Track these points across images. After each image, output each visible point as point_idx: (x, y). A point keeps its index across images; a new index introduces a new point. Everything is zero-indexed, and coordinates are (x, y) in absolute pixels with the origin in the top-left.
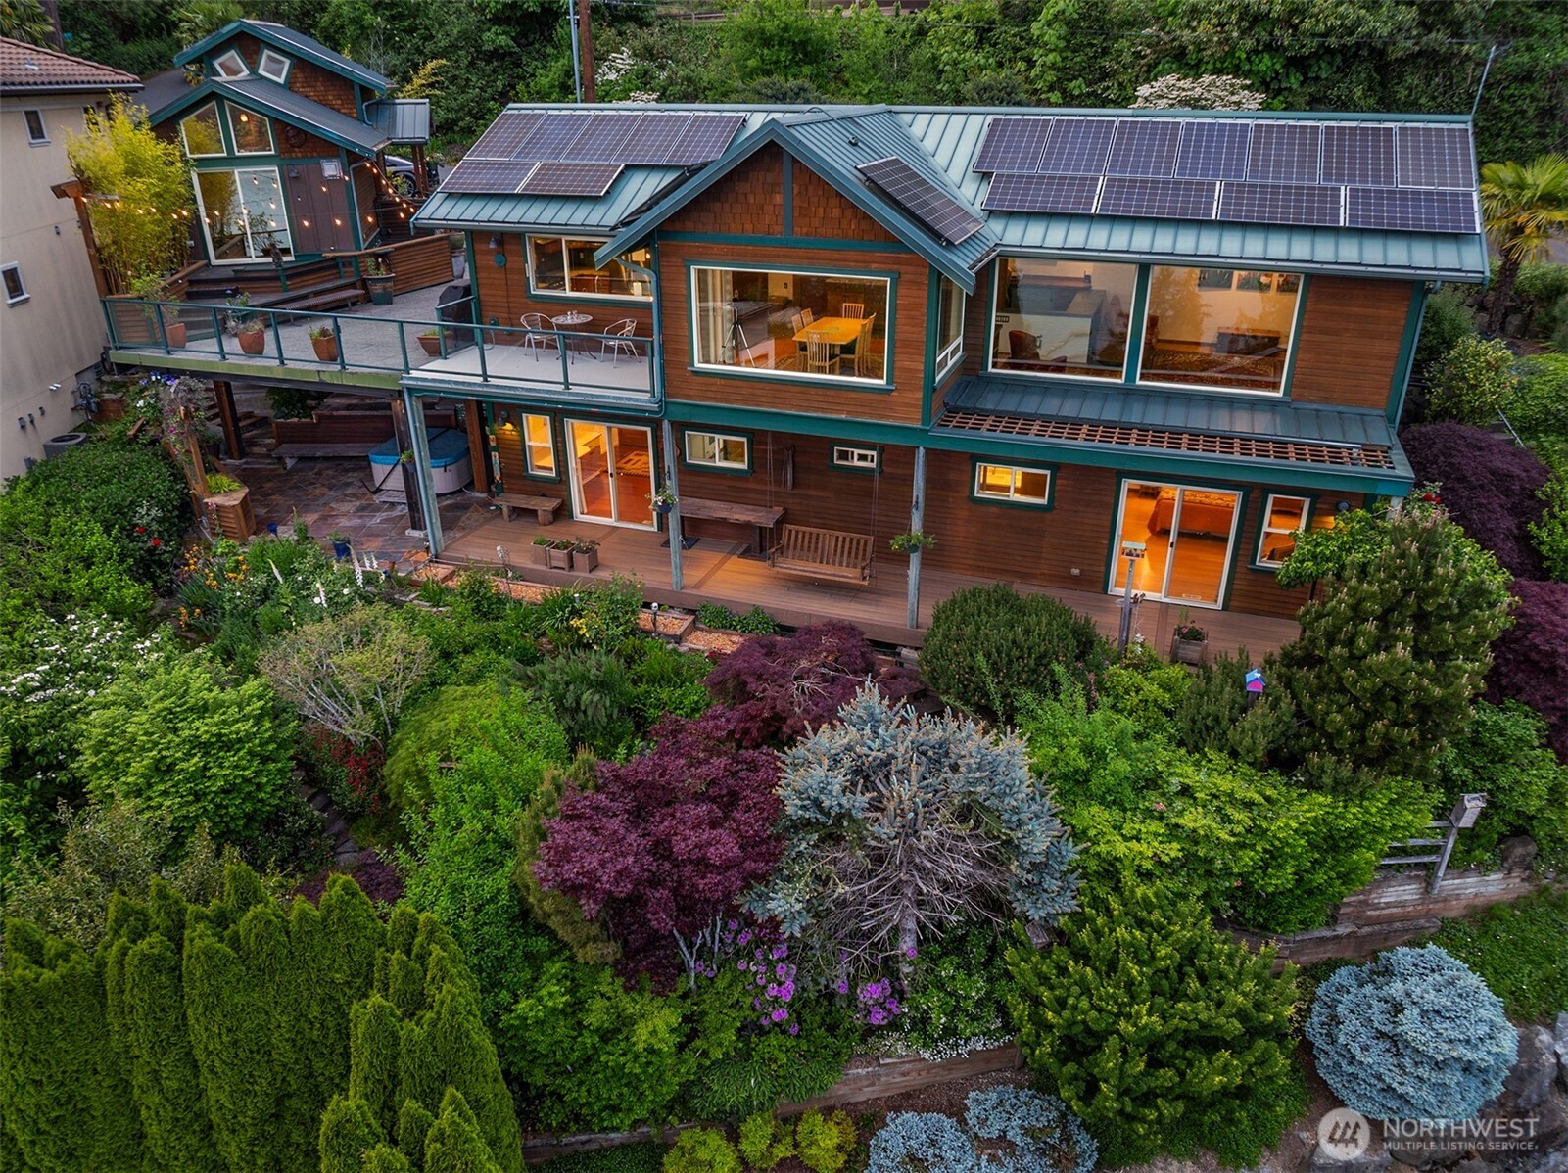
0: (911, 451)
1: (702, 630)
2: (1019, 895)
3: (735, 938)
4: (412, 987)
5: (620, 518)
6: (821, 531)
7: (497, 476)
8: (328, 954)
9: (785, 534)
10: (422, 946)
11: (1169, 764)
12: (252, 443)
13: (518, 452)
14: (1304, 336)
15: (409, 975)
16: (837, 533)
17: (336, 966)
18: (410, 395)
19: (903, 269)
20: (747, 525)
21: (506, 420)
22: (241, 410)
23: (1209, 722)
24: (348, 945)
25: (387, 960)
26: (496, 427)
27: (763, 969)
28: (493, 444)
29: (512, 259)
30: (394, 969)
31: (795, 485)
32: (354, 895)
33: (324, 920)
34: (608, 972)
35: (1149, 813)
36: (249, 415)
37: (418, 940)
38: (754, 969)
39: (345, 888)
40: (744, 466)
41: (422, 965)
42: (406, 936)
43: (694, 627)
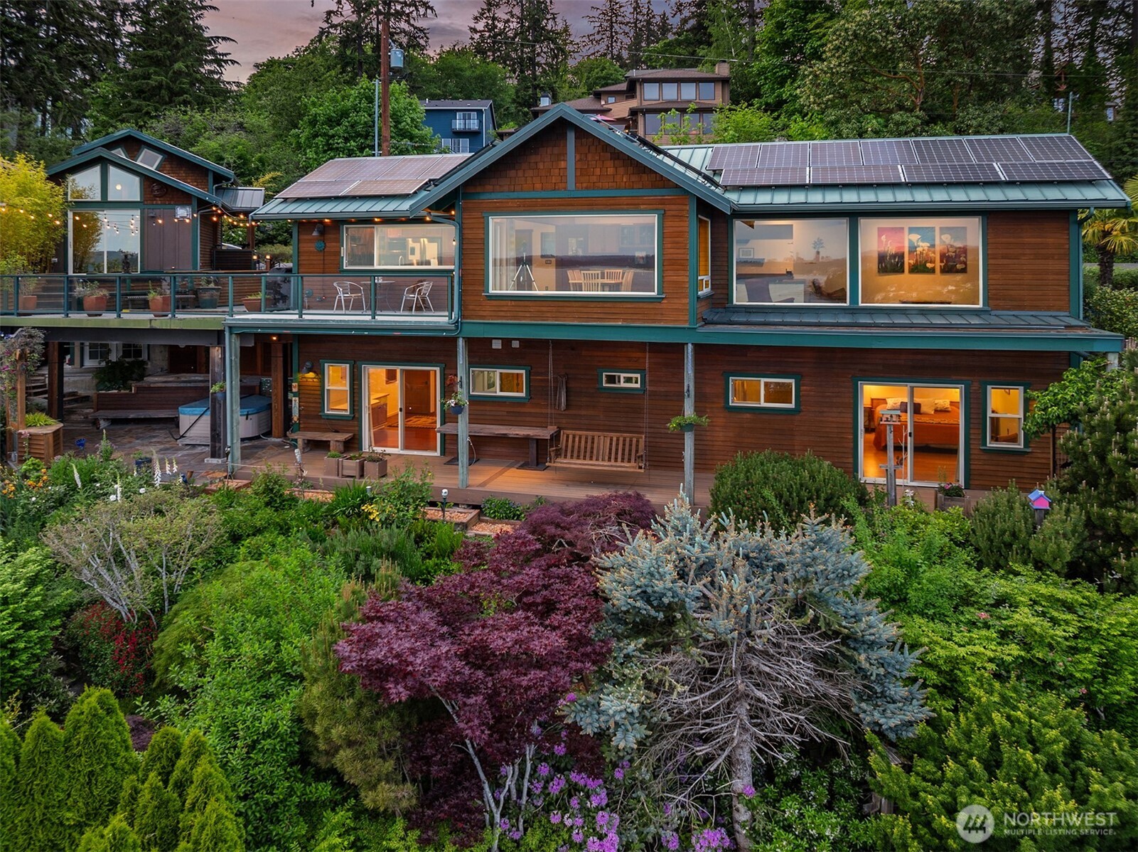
0: (680, 348)
1: (486, 522)
2: (863, 705)
3: (545, 788)
4: (164, 822)
5: (406, 447)
6: (596, 433)
7: (295, 417)
8: (63, 785)
9: (563, 438)
10: (184, 771)
11: (977, 581)
12: (71, 412)
13: (317, 396)
14: (991, 261)
15: (163, 804)
16: (612, 434)
17: (70, 802)
18: (231, 334)
19: (667, 207)
20: (527, 439)
21: (310, 370)
22: (66, 390)
23: (1007, 538)
24: (91, 773)
25: (136, 790)
26: (300, 375)
27: (580, 821)
28: (295, 390)
29: (331, 246)
30: (145, 796)
31: (568, 405)
32: (110, 711)
33: (68, 740)
34: (400, 824)
35: (972, 624)
36: (73, 394)
37: (181, 763)
38: (568, 822)
39: (101, 702)
40: (523, 395)
41: (180, 795)
42: (164, 762)
43: (478, 520)
